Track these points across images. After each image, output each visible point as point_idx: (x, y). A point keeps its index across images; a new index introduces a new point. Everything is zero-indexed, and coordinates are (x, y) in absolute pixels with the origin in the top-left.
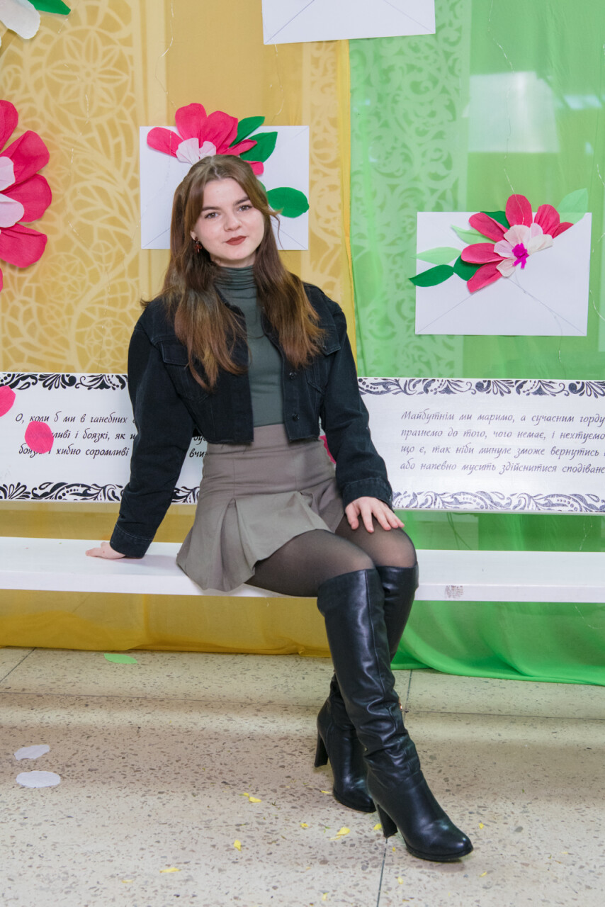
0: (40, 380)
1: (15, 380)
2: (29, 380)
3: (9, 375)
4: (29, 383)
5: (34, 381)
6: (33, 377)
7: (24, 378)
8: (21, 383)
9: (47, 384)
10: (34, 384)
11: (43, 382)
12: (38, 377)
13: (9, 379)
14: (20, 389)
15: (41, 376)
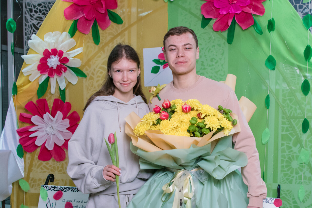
0: (71, 189)
1: (63, 188)
2: (68, 189)
3: (62, 187)
4: (67, 190)
5: (69, 189)
6: (69, 188)
7: (66, 188)
8: (65, 190)
9: (72, 190)
10: (69, 190)
11: (71, 190)
12: (70, 188)
13: (62, 188)
14: (65, 191)
15: (71, 188)
